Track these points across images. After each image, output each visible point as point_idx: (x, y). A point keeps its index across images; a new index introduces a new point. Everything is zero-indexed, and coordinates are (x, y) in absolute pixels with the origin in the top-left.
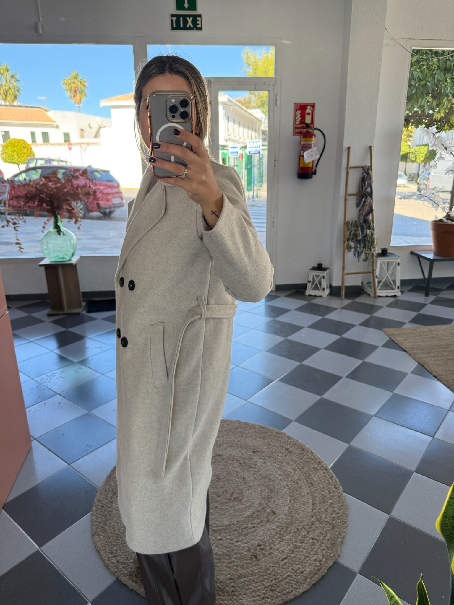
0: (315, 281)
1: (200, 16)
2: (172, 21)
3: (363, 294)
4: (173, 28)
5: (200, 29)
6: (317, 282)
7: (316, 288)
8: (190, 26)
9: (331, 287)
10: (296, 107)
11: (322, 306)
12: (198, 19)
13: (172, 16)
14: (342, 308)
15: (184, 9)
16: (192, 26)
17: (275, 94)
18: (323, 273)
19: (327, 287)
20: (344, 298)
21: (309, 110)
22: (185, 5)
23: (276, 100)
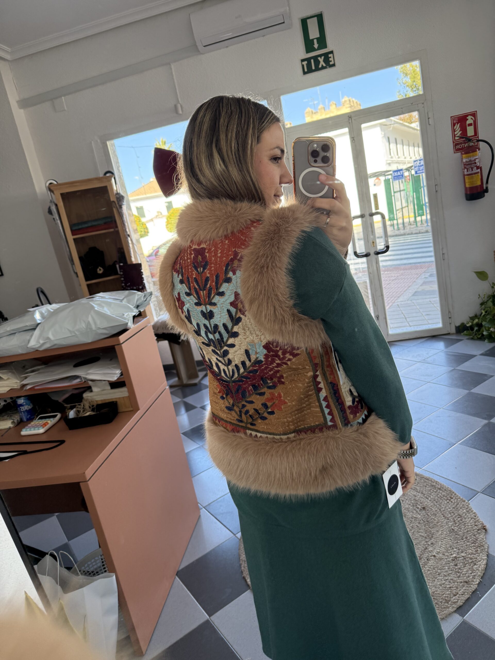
1: (332, 52)
2: (303, 66)
4: (305, 73)
5: (334, 65)
8: (322, 65)
10: (453, 120)
12: (330, 55)
13: (303, 61)
15: (314, 50)
16: (324, 65)
17: (426, 112)
21: (470, 120)
22: (314, 46)
23: (429, 118)
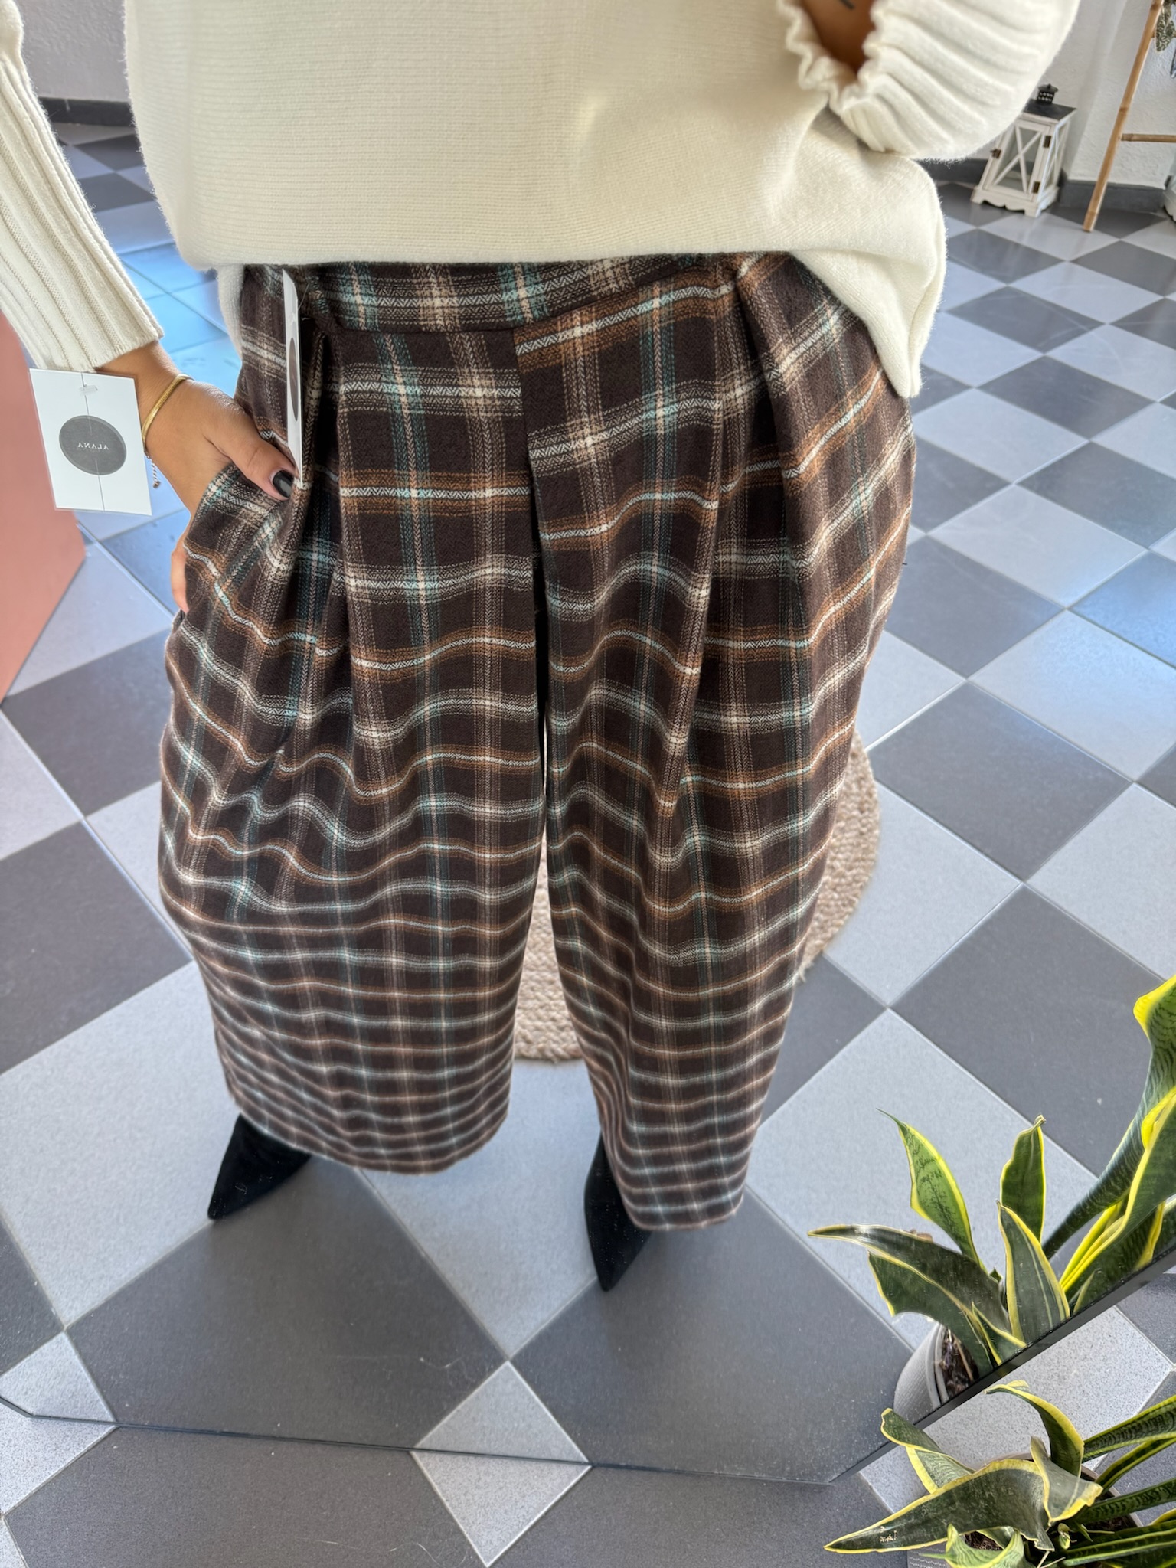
0: (1017, 153)
3: (1160, 220)
6: (1020, 157)
7: (1012, 180)
9: (1062, 181)
11: (1017, 245)
14: (1076, 261)
18: (1050, 125)
19: (1049, 183)
20: (1091, 228)
